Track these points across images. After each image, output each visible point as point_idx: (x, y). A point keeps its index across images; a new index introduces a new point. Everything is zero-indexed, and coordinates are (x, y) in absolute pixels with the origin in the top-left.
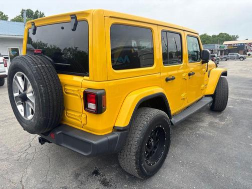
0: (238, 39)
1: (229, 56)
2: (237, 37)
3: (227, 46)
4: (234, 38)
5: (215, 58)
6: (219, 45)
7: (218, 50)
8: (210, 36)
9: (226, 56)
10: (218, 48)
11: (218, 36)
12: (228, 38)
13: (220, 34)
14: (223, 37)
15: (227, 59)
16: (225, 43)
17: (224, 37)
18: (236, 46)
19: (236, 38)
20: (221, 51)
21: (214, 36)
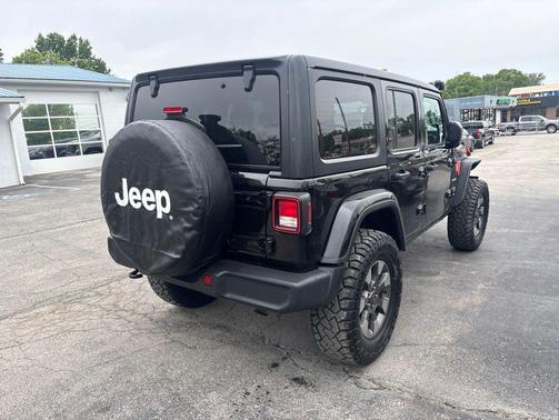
0: (543, 82)
1: (520, 122)
2: (541, 77)
3: (515, 99)
4: (535, 80)
5: (482, 131)
6: (495, 98)
7: (495, 110)
8: (478, 78)
9: (513, 124)
10: (494, 105)
11: (497, 77)
12: (521, 80)
13: (501, 72)
14: (508, 79)
15: (515, 131)
16: (514, 91)
17: (511, 79)
18: (537, 99)
19: (539, 79)
20: (504, 112)
21: (488, 78)
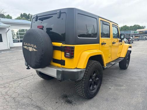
1: (140, 38)
2: (145, 27)
3: (138, 32)
4: (143, 28)
5: (130, 39)
6: (133, 31)
7: (133, 35)
8: (128, 27)
10: (133, 33)
11: (133, 26)
12: (139, 27)
13: (134, 25)
14: (136, 27)
15: (138, 40)
16: (138, 30)
17: (137, 27)
18: (144, 32)
21: (131, 27)
